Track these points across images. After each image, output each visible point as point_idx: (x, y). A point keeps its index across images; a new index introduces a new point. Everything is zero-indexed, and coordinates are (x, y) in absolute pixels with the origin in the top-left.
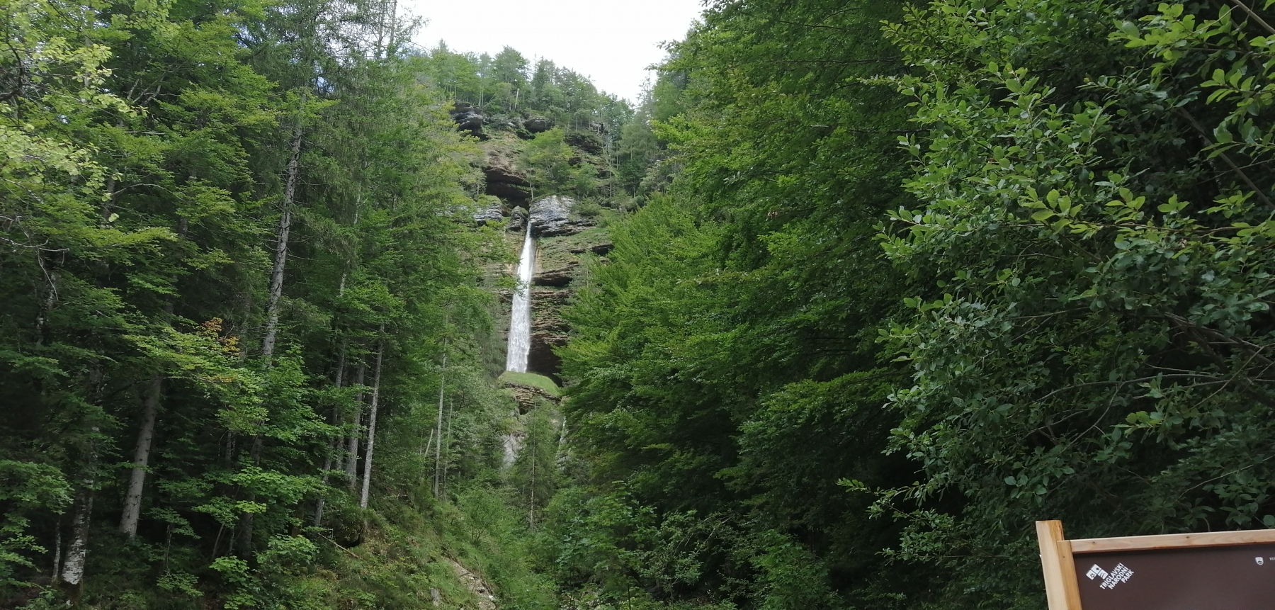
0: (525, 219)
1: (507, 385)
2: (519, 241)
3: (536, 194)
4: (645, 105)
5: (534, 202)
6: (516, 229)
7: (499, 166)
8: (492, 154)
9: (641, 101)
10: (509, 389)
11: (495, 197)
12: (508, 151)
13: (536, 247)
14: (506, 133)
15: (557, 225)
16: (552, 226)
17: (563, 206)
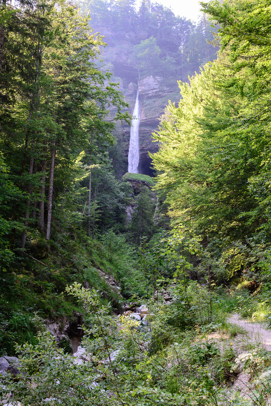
0: (136, 89)
1: (127, 180)
2: (133, 102)
3: (142, 75)
5: (141, 80)
6: (131, 95)
7: (121, 61)
8: (117, 54)
11: (119, 78)
12: (126, 52)
14: (124, 42)
15: (153, 92)
16: (151, 93)
17: (156, 82)
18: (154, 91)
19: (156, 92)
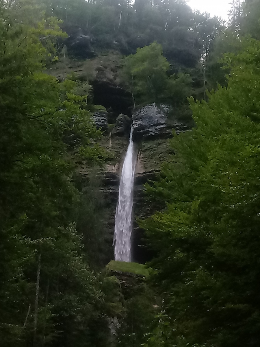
0: (128, 125)
1: (113, 273)
2: (123, 145)
3: (137, 103)
4: (235, 21)
5: (137, 109)
6: (120, 134)
7: (105, 80)
8: (98, 69)
9: (230, 17)
10: (114, 277)
11: (101, 107)
12: (113, 66)
13: (138, 150)
14: (111, 51)
15: (156, 129)
16: (152, 131)
17: (162, 112)
18: (157, 127)
19: (161, 129)
